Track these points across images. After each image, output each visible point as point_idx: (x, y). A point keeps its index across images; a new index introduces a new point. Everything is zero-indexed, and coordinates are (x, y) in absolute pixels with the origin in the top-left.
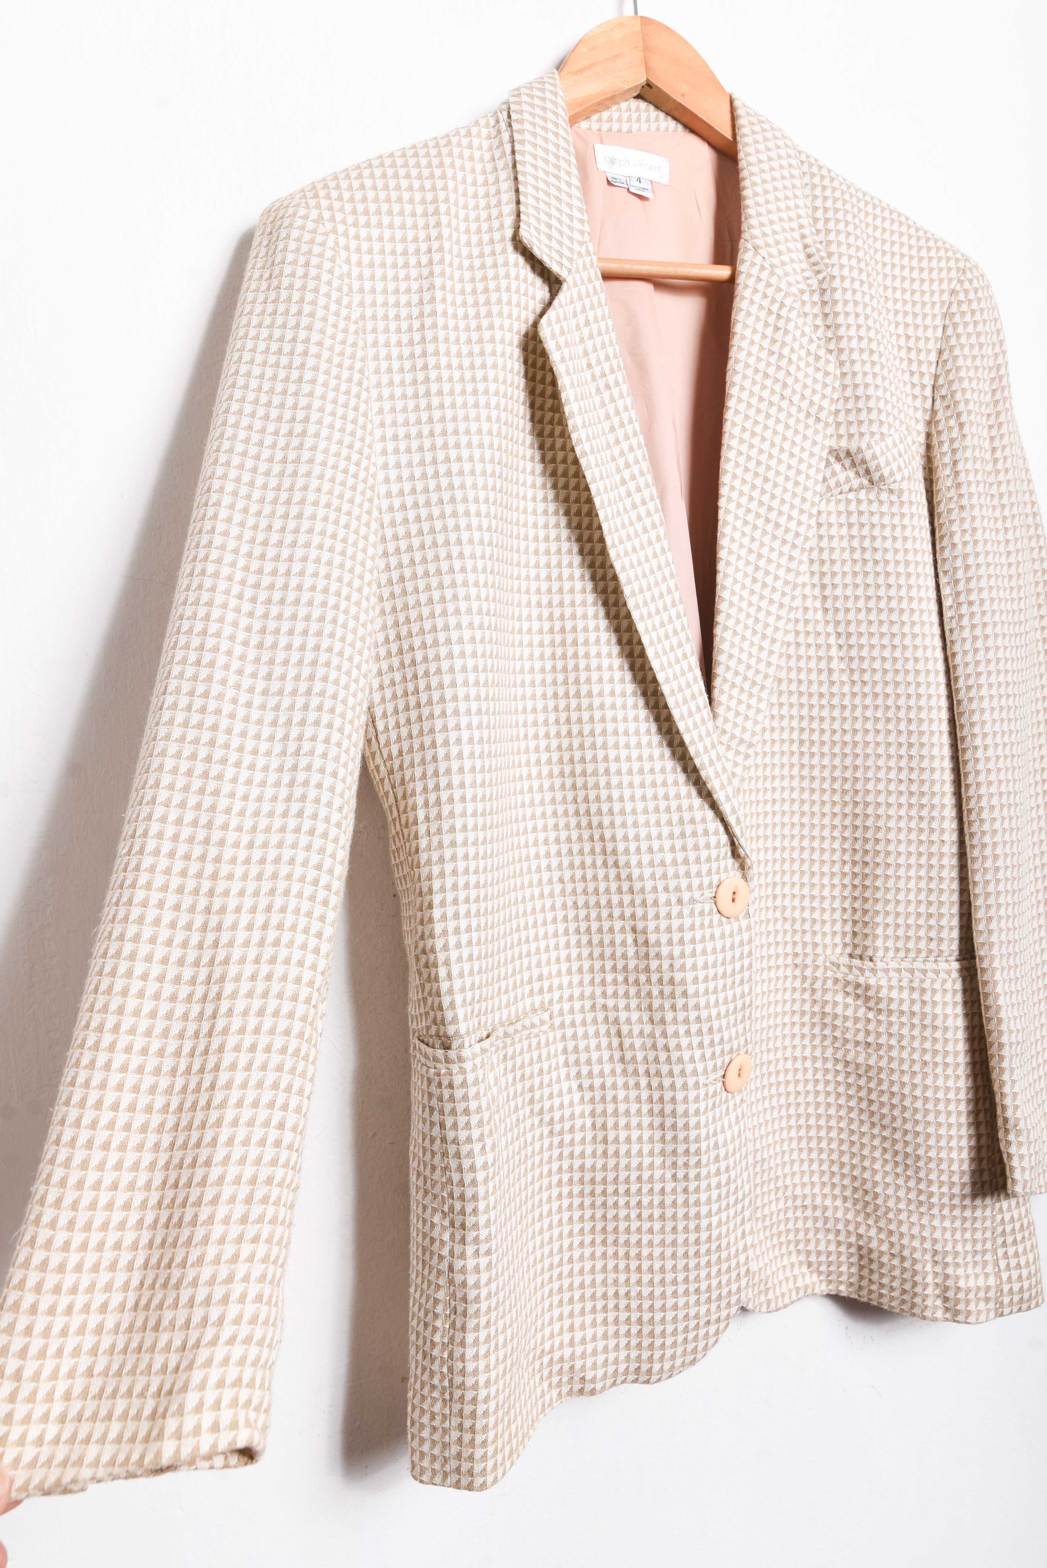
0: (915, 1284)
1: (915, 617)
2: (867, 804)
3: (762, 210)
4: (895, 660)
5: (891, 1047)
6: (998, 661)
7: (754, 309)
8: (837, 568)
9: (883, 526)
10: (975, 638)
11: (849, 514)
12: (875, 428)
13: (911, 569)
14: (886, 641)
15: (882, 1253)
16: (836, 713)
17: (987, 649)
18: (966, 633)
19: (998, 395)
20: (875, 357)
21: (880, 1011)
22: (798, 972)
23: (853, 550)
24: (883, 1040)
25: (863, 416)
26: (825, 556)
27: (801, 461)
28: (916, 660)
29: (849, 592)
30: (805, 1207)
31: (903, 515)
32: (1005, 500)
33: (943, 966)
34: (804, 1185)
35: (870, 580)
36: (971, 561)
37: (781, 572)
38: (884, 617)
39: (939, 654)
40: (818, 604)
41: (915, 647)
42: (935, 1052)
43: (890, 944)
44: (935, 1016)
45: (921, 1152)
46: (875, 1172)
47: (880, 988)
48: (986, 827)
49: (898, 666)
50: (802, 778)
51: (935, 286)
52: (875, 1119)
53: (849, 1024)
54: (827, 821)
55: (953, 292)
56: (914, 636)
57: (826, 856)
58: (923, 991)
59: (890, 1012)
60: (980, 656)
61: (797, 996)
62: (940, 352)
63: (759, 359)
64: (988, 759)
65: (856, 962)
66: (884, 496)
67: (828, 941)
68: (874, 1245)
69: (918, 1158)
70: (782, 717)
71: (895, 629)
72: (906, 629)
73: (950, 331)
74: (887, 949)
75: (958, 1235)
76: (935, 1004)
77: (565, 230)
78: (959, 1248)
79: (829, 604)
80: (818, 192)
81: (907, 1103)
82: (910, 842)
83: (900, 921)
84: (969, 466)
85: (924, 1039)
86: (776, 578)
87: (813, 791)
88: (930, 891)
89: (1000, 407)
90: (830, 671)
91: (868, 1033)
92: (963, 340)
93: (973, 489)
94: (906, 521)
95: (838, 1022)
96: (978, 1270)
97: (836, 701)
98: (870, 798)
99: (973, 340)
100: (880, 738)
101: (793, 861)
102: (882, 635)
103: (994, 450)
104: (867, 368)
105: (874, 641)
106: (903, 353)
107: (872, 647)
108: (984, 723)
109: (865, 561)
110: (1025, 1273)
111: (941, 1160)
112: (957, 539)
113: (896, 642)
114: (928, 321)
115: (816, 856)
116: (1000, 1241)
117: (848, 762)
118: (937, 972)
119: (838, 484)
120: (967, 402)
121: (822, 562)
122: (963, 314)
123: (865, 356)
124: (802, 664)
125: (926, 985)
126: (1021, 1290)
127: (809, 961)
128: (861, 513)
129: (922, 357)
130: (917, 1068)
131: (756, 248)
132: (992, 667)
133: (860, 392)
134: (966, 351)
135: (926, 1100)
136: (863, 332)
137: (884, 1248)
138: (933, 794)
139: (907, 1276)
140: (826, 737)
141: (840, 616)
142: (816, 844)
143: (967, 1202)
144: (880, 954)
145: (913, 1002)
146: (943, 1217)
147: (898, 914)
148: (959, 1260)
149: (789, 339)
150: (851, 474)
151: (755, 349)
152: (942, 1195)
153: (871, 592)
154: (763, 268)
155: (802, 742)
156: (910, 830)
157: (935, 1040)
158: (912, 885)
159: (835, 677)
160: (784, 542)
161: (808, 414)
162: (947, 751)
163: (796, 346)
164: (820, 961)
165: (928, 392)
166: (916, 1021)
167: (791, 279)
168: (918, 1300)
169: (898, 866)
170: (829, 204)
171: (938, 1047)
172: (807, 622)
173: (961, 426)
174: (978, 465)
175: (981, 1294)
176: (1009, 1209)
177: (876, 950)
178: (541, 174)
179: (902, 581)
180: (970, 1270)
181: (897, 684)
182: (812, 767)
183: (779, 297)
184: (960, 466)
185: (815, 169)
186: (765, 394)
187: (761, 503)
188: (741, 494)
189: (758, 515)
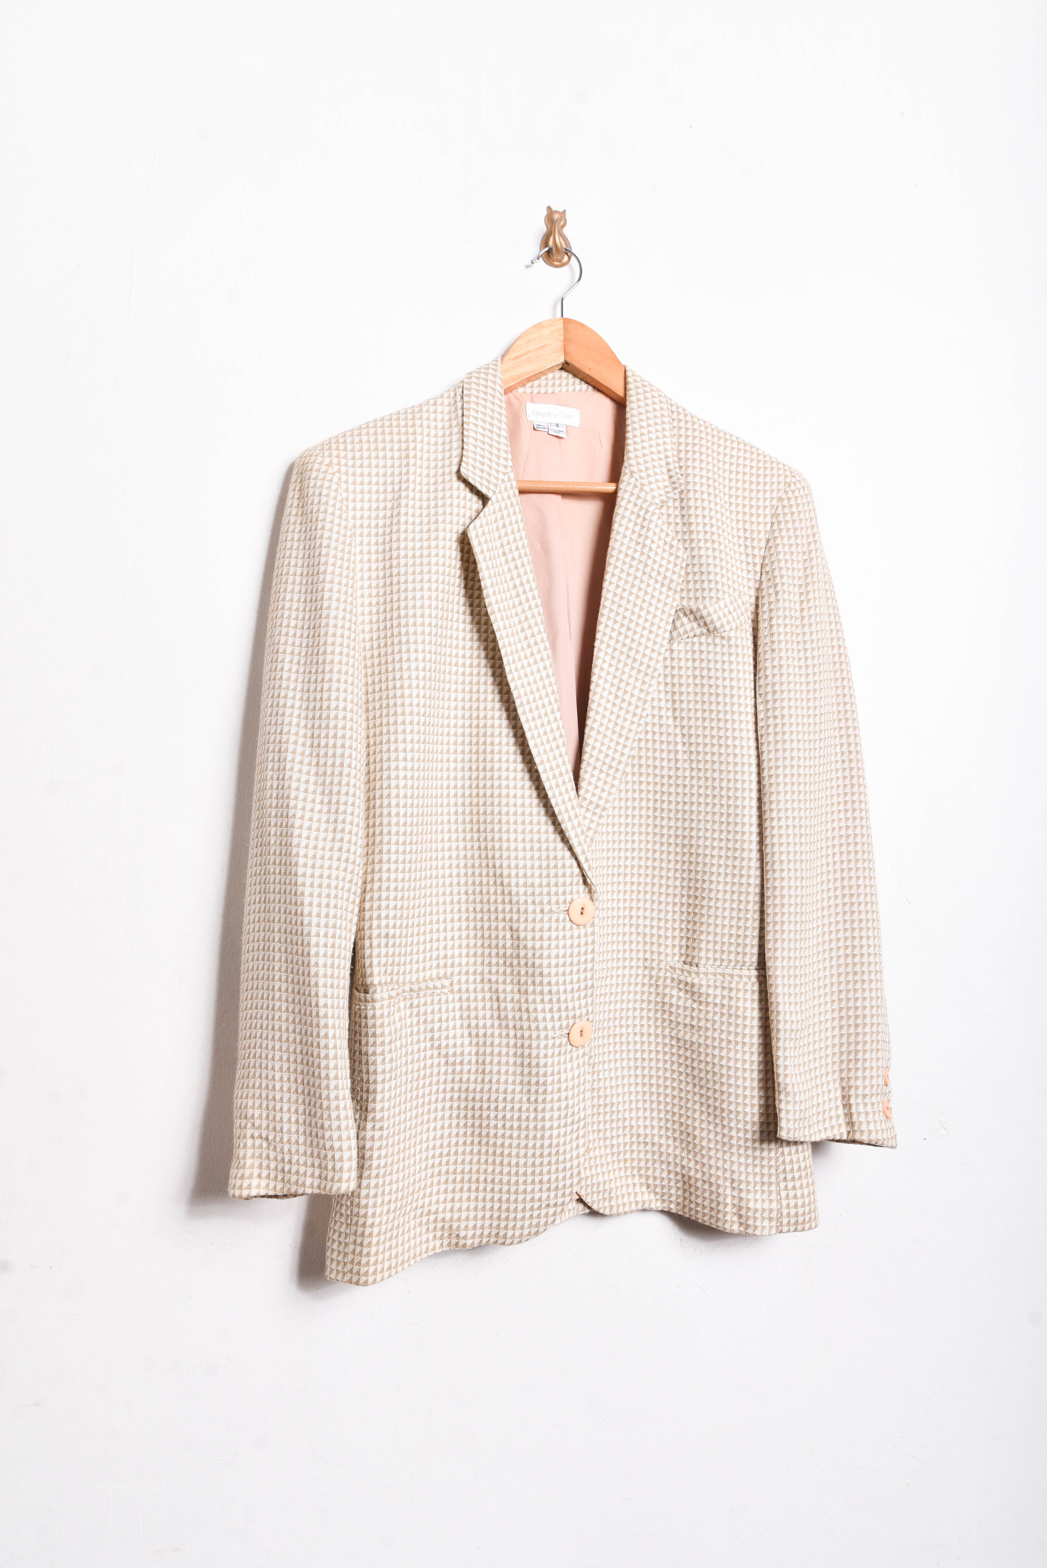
0: (719, 1203)
1: (736, 726)
2: (698, 855)
3: (639, 447)
4: (721, 754)
5: (707, 1029)
6: (792, 758)
7: (627, 514)
8: (683, 689)
9: (716, 662)
10: (777, 742)
11: (694, 652)
12: (713, 594)
13: (735, 692)
14: (715, 741)
15: (697, 1180)
16: (680, 790)
17: (785, 750)
18: (771, 738)
19: (808, 572)
20: (716, 545)
21: (700, 1003)
22: (646, 972)
23: (695, 677)
24: (702, 1024)
25: (705, 585)
26: (676, 681)
27: (655, 616)
28: (735, 755)
29: (691, 706)
30: (646, 1143)
31: (730, 654)
32: (808, 646)
33: (745, 972)
35: (706, 698)
36: (777, 688)
37: (636, 692)
38: (714, 724)
39: (753, 752)
40: (670, 713)
41: (735, 747)
42: (737, 1034)
43: (710, 955)
44: (738, 1008)
45: (725, 1106)
46: (695, 1120)
47: (701, 986)
48: (777, 875)
49: (723, 759)
50: (655, 834)
51: (768, 495)
53: (681, 1011)
54: (671, 866)
55: (780, 499)
56: (735, 738)
57: (670, 891)
58: (731, 989)
59: (708, 1004)
60: (780, 754)
61: (646, 989)
62: (768, 541)
63: (629, 547)
64: (780, 827)
65: (687, 967)
66: (718, 641)
67: (669, 950)
68: (692, 1173)
69: (723, 1110)
70: (641, 791)
71: (722, 733)
72: (729, 734)
73: (775, 527)
74: (708, 959)
75: (750, 1169)
76: (738, 999)
77: (494, 465)
78: (750, 1178)
79: (677, 714)
80: (682, 432)
81: (716, 1069)
82: (726, 883)
83: (718, 939)
84: (781, 621)
85: (730, 1024)
86: (632, 695)
87: (662, 844)
88: (739, 919)
89: (809, 580)
90: (677, 760)
91: (692, 1018)
92: (784, 533)
93: (782, 637)
94: (733, 658)
95: (673, 1010)
96: (765, 1196)
97: (680, 781)
98: (700, 851)
99: (791, 533)
100: (709, 809)
101: (646, 892)
102: (713, 737)
103: (802, 610)
104: (710, 553)
105: (707, 741)
106: (742, 541)
107: (706, 745)
108: (779, 802)
109: (703, 685)
110: (800, 1202)
111: (738, 1113)
112: (768, 672)
113: (722, 742)
114: (761, 519)
115: (663, 890)
116: (782, 1176)
117: (687, 824)
118: (740, 977)
119: (686, 632)
120: (782, 577)
121: (674, 685)
122: (785, 514)
123: (709, 545)
124: (657, 755)
125: (733, 986)
126: (797, 1215)
127: (655, 964)
128: (701, 652)
129: (755, 544)
130: (724, 1044)
131: (632, 473)
132: (787, 763)
133: (704, 569)
134: (785, 541)
135: (729, 1068)
136: (708, 528)
137: (699, 1176)
138: (743, 850)
139: (714, 1197)
140: (672, 807)
141: (685, 723)
142: (663, 882)
143: (757, 1145)
144: (703, 962)
145: (723, 997)
146: (740, 1155)
147: (716, 934)
148: (751, 1187)
149: (650, 534)
150: (695, 625)
151: (626, 541)
152: (739, 1138)
153: (706, 707)
154: (635, 486)
155: (655, 809)
156: (726, 875)
157: (737, 1025)
158: (727, 914)
159: (680, 765)
160: (639, 671)
161: (663, 585)
162: (755, 820)
163: (656, 538)
164: (663, 965)
165: (758, 568)
166: (725, 1011)
167: (655, 493)
168: (720, 1216)
169: (717, 900)
170: (690, 440)
171: (739, 1030)
172: (661, 725)
173: (777, 593)
174: (788, 621)
175: (766, 1214)
176: (790, 1153)
177: (700, 959)
178: (480, 430)
179: (728, 700)
180: (758, 1196)
181: (721, 771)
182: (662, 827)
183: (645, 506)
184: (774, 622)
185: (682, 417)
186: (632, 571)
187: (624, 645)
188: (611, 638)
189: (622, 653)
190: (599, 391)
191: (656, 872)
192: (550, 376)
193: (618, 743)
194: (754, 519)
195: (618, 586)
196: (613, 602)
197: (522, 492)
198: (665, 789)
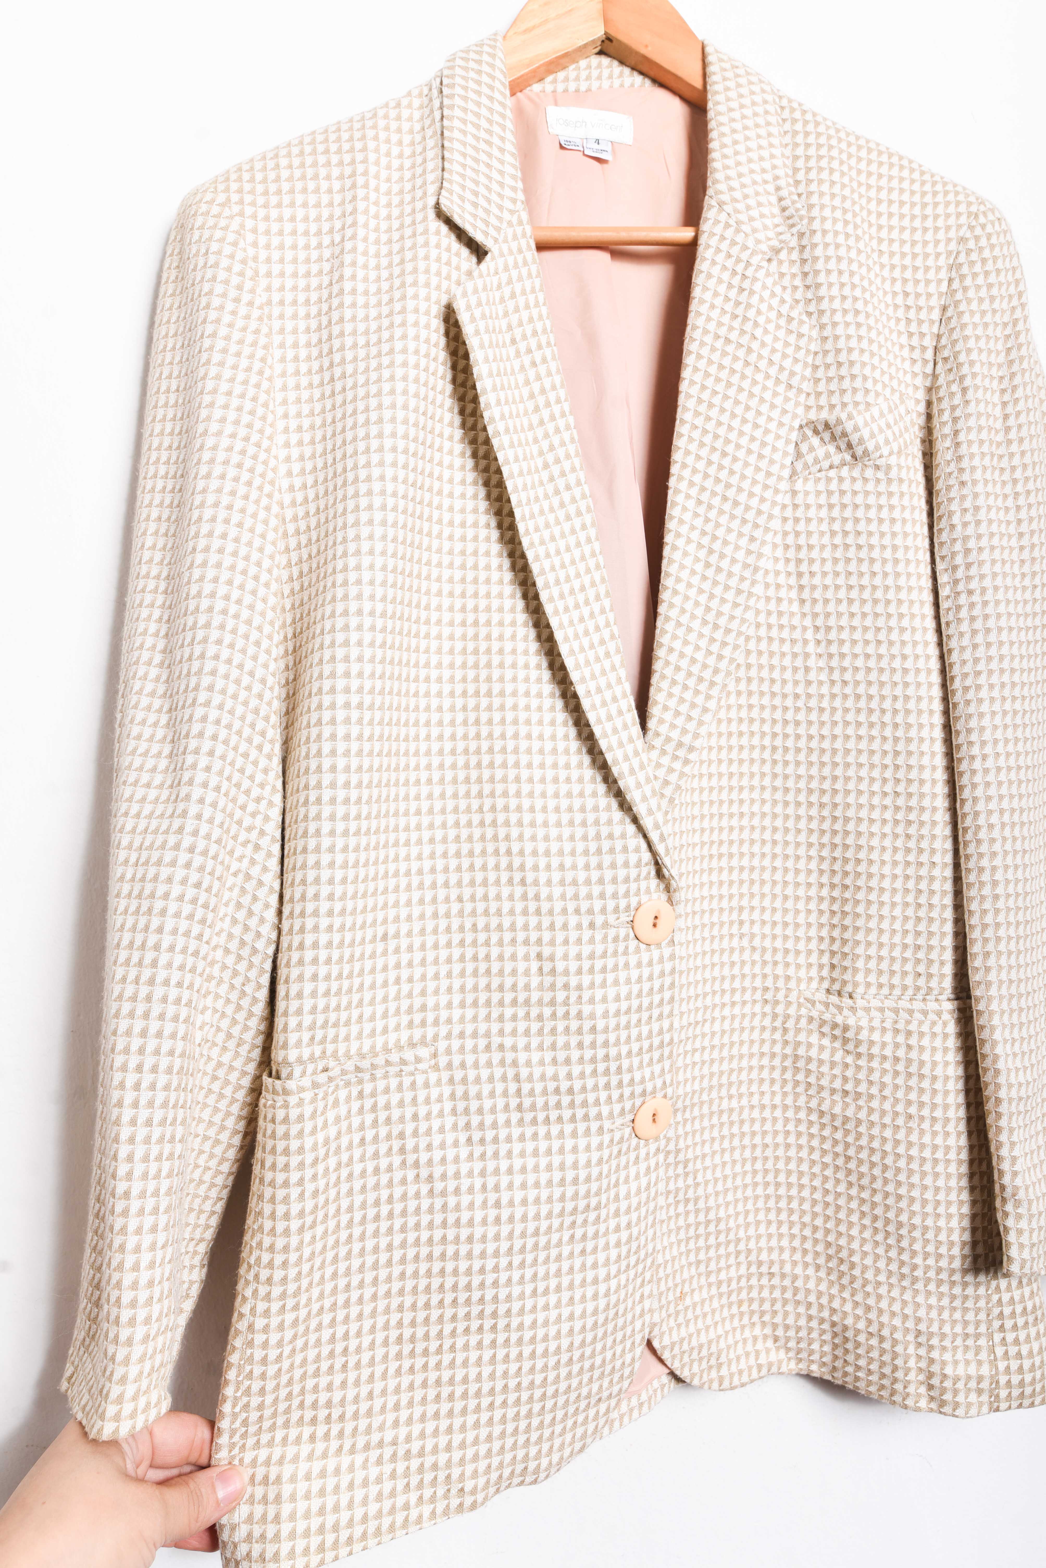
0: (895, 1369)
1: (904, 609)
2: (847, 820)
3: (730, 162)
4: (880, 657)
5: (871, 1097)
6: (1002, 658)
7: (716, 270)
8: (815, 554)
9: (868, 507)
10: (974, 632)
11: (830, 493)
12: (859, 397)
13: (900, 555)
14: (870, 636)
15: (858, 1332)
16: (814, 716)
17: (989, 645)
18: (965, 627)
19: (1014, 354)
20: (861, 318)
21: (859, 1055)
22: (768, 1009)
23: (833, 533)
24: (862, 1088)
25: (846, 384)
26: (802, 541)
27: (767, 432)
28: (904, 657)
29: (828, 581)
30: (772, 1275)
31: (890, 494)
32: (1018, 474)
33: (932, 1006)
34: (770, 1250)
35: (852, 567)
36: (971, 544)
37: (740, 555)
38: (867, 608)
39: (933, 651)
40: (794, 594)
41: (903, 643)
42: (921, 1105)
43: (872, 978)
44: (922, 1063)
45: (904, 1218)
46: (851, 1238)
47: (859, 1029)
48: (982, 848)
49: (884, 664)
50: (775, 789)
51: (941, 235)
52: (853, 1178)
53: (825, 1069)
54: (802, 838)
55: (962, 240)
56: (902, 630)
57: (801, 878)
58: (909, 1033)
59: (871, 1057)
60: (981, 652)
61: (766, 1035)
62: (944, 309)
63: (720, 324)
64: (986, 771)
65: (834, 999)
66: (869, 473)
67: (802, 973)
68: (849, 1321)
69: (900, 1225)
70: (752, 721)
71: (881, 622)
72: (893, 623)
73: (956, 285)
74: (868, 985)
75: (946, 1315)
76: (922, 1049)
77: (494, 197)
78: (947, 1329)
79: (806, 595)
80: (800, 139)
82: (895, 863)
83: (884, 952)
84: (973, 436)
85: (909, 1089)
86: (734, 561)
87: (786, 804)
88: (919, 919)
89: (1015, 368)
90: (807, 669)
91: (845, 1079)
92: (971, 294)
93: (976, 462)
94: (895, 501)
95: (813, 1066)
96: (969, 1356)
97: (813, 703)
98: (851, 813)
99: (983, 293)
100: (863, 745)
101: (763, 882)
102: (866, 629)
103: (1006, 417)
104: (852, 330)
105: (857, 636)
106: (900, 313)
107: (854, 642)
108: (982, 729)
109: (847, 546)
110: (1027, 1364)
111: (926, 1229)
112: (956, 519)
113: (882, 636)
114: (931, 275)
115: (790, 877)
116: (996, 1324)
117: (826, 771)
118: (925, 1013)
119: (816, 461)
120: (972, 363)
121: (799, 548)
122: (972, 264)
123: (850, 318)
124: (775, 661)
125: (913, 1027)
126: (1022, 1383)
127: (780, 996)
128: (842, 493)
129: (923, 315)
130: (900, 1121)
131: (721, 204)
132: (994, 665)
133: (843, 357)
134: (974, 306)
135: (910, 1158)
136: (847, 291)
137: (861, 1325)
138: (922, 809)
139: (887, 1358)
140: (802, 743)
141: (819, 608)
142: (790, 864)
143: (957, 1277)
144: (861, 990)
145: (897, 1046)
146: (929, 1293)
147: (881, 945)
148: (947, 1343)
149: (755, 300)
150: (832, 449)
151: (715, 314)
152: (927, 1268)
153: (853, 581)
154: (727, 226)
155: (774, 749)
156: (895, 850)
157: (922, 1091)
158: (897, 912)
159: (812, 676)
161: (778, 381)
162: (940, 761)
163: (764, 307)
164: (793, 997)
165: (929, 354)
166: (900, 1068)
167: (761, 236)
168: (899, 1387)
169: (882, 890)
170: (812, 151)
171: (925, 1098)
172: (780, 614)
173: (964, 390)
174: (984, 435)
175: (973, 1384)
176: (1008, 1289)
177: (856, 985)
178: (470, 140)
179: (889, 568)
180: (959, 1356)
181: (882, 684)
182: (786, 777)
183: (745, 256)
184: (962, 437)
185: (797, 115)
186: (727, 361)
187: (718, 480)
188: (695, 471)
189: (714, 494)
190: (662, 85)
191: (778, 850)
192: (583, 63)
193: (712, 640)
194: (920, 275)
195: (704, 387)
196: (697, 414)
197: (542, 247)
198: (789, 716)
